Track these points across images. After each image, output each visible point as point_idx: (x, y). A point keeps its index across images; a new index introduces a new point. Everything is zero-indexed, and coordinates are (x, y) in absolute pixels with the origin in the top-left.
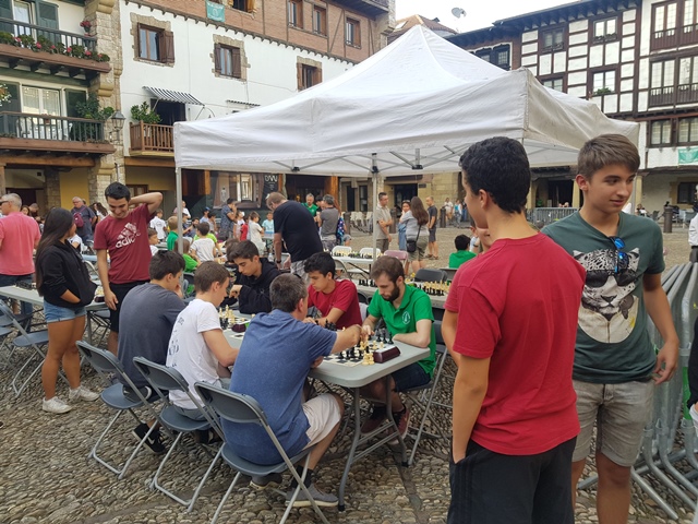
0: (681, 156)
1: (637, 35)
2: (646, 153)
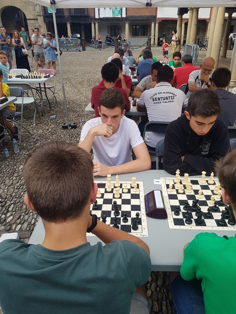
0: (113, 12)
2: (99, 10)
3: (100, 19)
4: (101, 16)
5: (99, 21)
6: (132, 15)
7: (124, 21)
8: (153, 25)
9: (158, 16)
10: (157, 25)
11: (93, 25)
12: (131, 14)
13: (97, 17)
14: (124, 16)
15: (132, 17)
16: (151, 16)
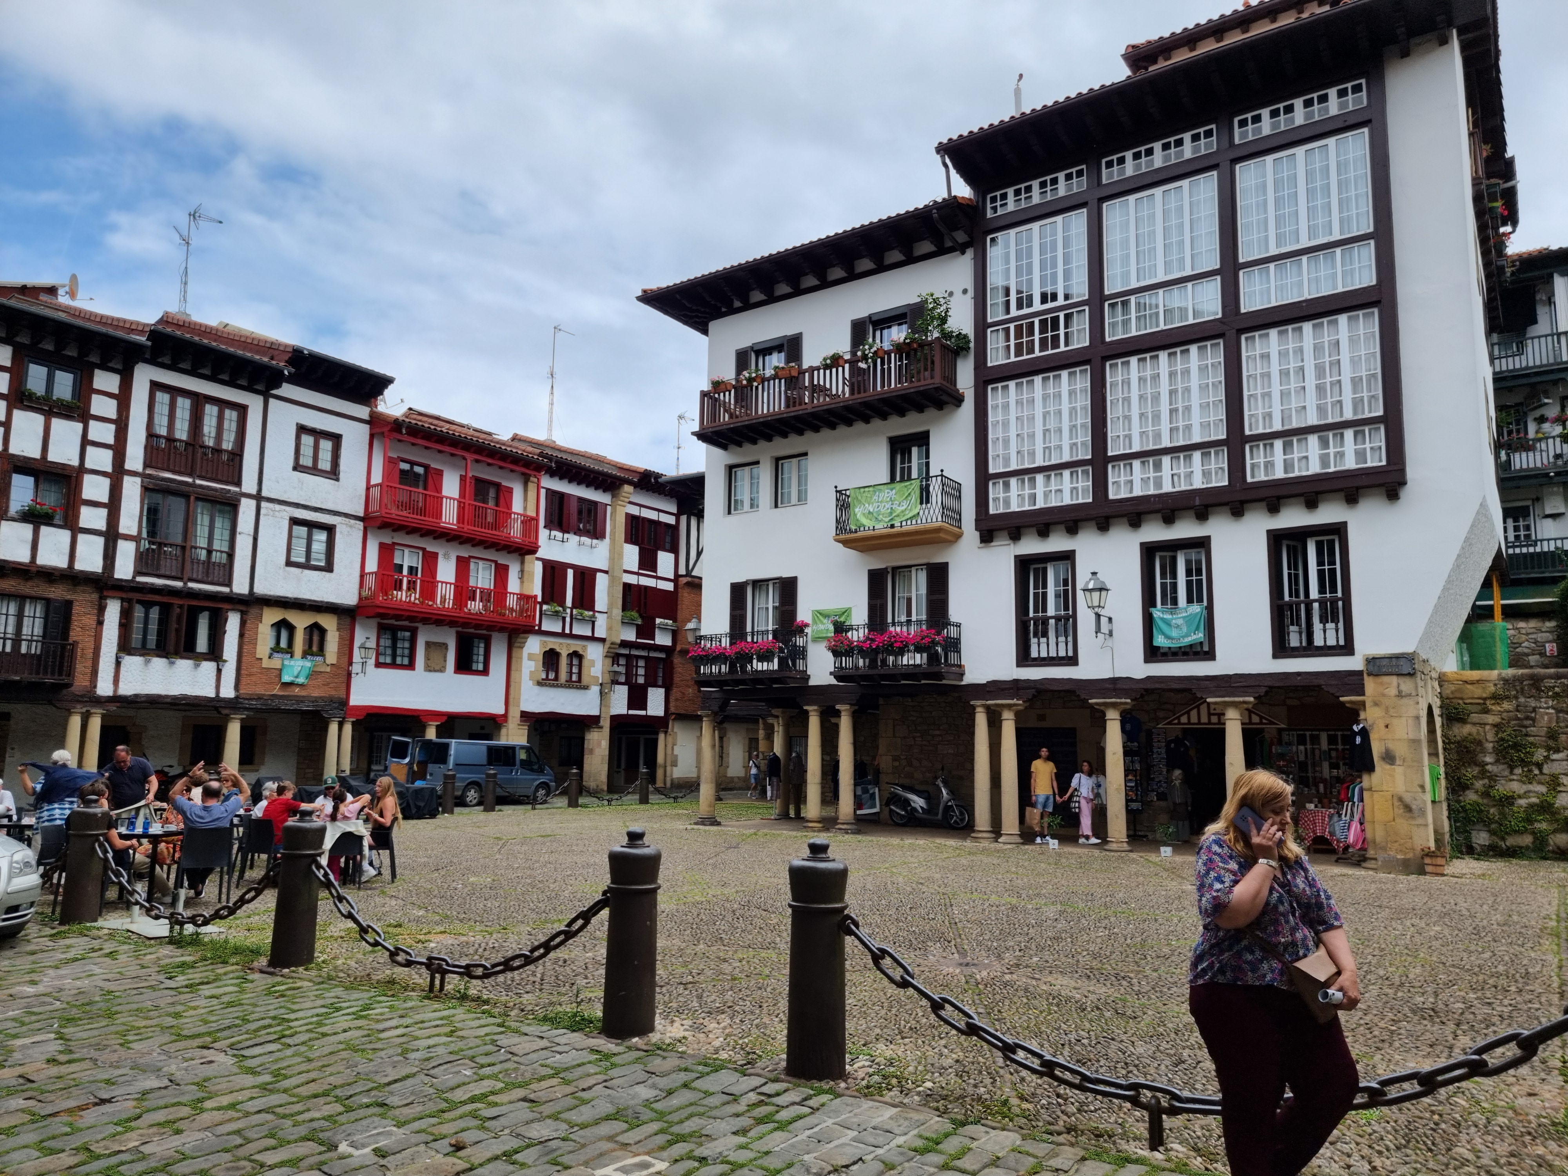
1: (121, 425)
2: (118, 664)
3: (116, 699)
4: (127, 689)
5: (113, 707)
6: (260, 690)
7: (225, 712)
8: (333, 728)
9: (356, 700)
10: (348, 728)
11: (75, 722)
12: (255, 688)
13: (104, 688)
14: (228, 692)
15: (259, 698)
16: (331, 700)
